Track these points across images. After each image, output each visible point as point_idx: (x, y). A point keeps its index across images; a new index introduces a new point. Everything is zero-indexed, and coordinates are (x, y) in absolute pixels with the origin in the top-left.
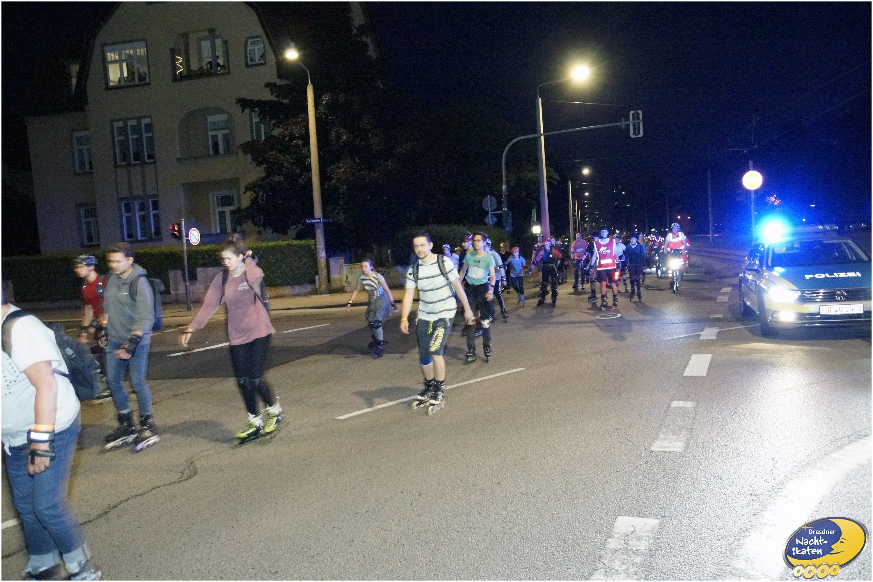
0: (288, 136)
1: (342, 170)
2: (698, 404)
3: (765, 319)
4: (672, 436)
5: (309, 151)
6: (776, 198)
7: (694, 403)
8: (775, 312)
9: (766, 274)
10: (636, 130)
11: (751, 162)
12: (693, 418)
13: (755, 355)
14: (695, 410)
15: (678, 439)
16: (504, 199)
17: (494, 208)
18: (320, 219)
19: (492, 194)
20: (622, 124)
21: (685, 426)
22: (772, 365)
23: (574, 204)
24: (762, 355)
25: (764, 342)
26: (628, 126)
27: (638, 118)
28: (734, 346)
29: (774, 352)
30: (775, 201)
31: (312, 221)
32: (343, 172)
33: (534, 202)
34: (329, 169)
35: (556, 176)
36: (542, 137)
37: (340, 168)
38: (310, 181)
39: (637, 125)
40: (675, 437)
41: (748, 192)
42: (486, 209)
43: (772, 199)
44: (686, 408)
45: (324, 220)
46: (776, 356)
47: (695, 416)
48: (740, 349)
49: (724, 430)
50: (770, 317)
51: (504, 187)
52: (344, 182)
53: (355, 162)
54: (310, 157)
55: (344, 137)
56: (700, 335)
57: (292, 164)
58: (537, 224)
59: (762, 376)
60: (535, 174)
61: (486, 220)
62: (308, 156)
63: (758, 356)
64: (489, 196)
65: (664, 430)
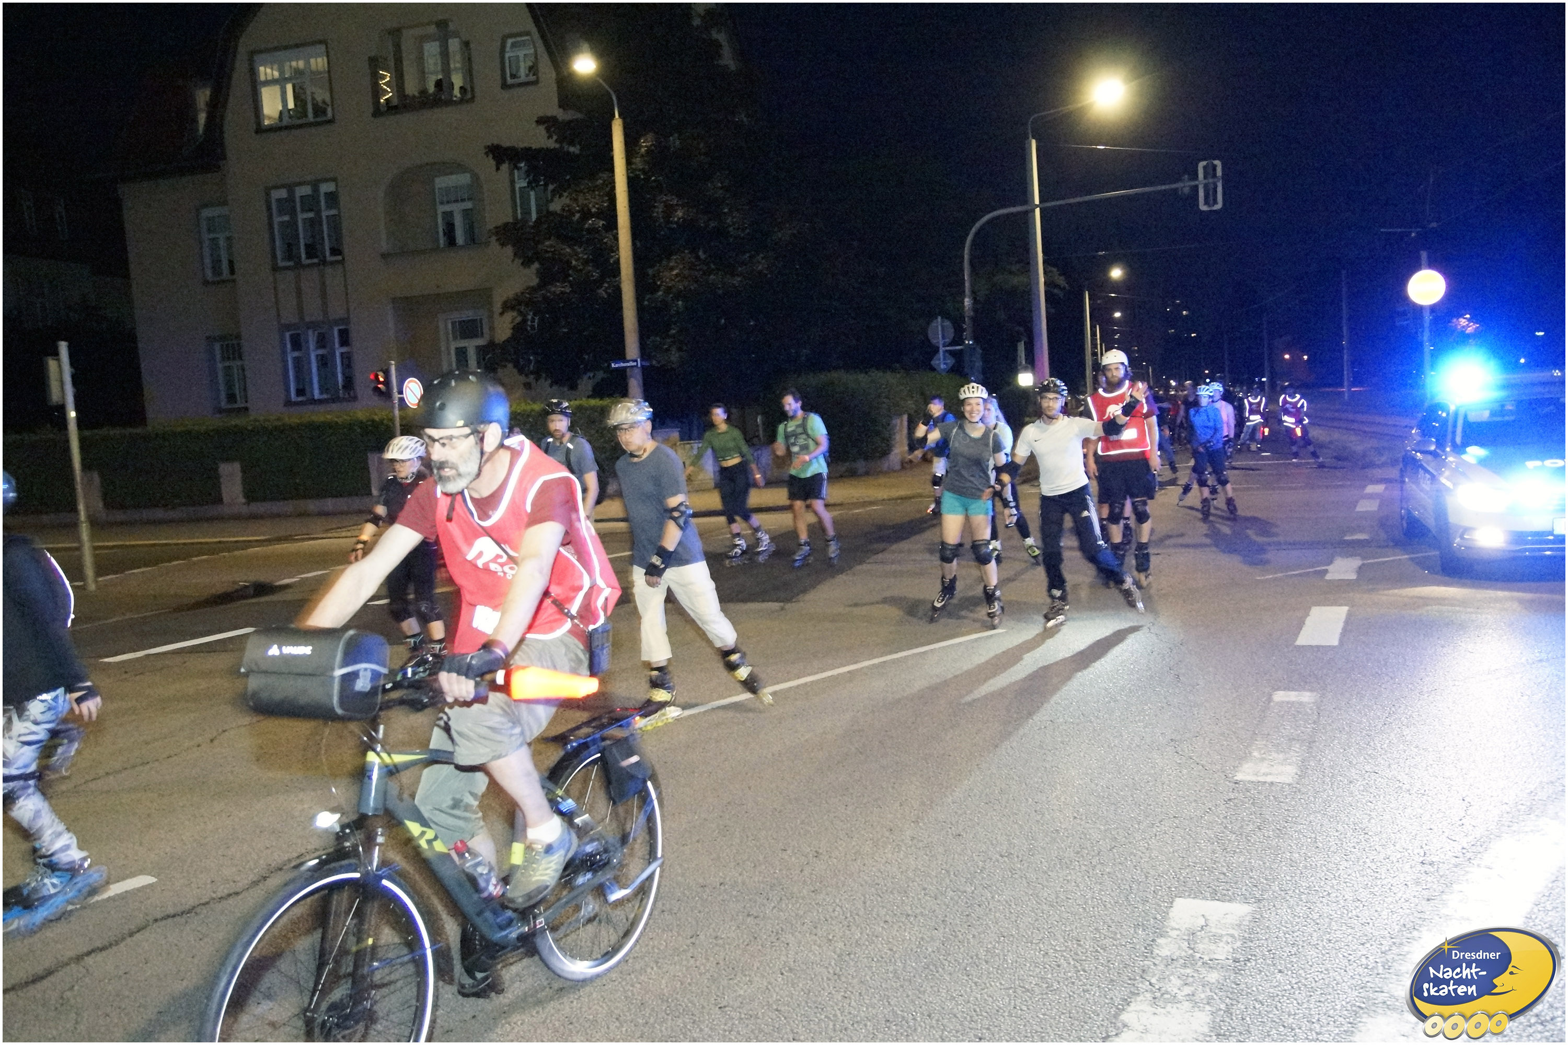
0: (579, 212)
1: (675, 272)
2: (1323, 696)
3: (1450, 544)
4: (1274, 755)
5: (616, 238)
6: (1469, 320)
7: (1315, 693)
8: (1466, 530)
9: (1451, 459)
10: (1210, 197)
11: (1424, 255)
12: (1314, 722)
13: (1429, 608)
14: (1318, 708)
15: (1286, 759)
16: (967, 325)
17: (947, 340)
18: (636, 361)
19: (946, 315)
20: (1184, 186)
21: (1298, 735)
22: (1462, 627)
23: (1094, 334)
24: (1441, 607)
25: (1446, 584)
26: (1195, 189)
27: (1214, 176)
28: (1391, 592)
29: (1464, 603)
30: (1468, 326)
31: (622, 365)
32: (677, 275)
33: (1022, 329)
34: (650, 272)
35: (1061, 281)
36: (1038, 211)
37: (672, 269)
38: (618, 291)
39: (1212, 186)
40: (1281, 756)
41: (1418, 310)
42: (934, 341)
43: (1463, 322)
44: (1301, 704)
45: (644, 363)
46: (1469, 610)
47: (1319, 718)
48: (1400, 596)
49: (1372, 744)
50: (1458, 540)
51: (967, 302)
52: (678, 296)
53: (698, 258)
54: (618, 249)
55: (680, 213)
56: (1326, 571)
57: (586, 262)
58: (1025, 369)
59: (1443, 647)
60: (1023, 279)
61: (934, 363)
62: (615, 248)
63: (1433, 610)
64: (939, 318)
65: (1260, 743)
